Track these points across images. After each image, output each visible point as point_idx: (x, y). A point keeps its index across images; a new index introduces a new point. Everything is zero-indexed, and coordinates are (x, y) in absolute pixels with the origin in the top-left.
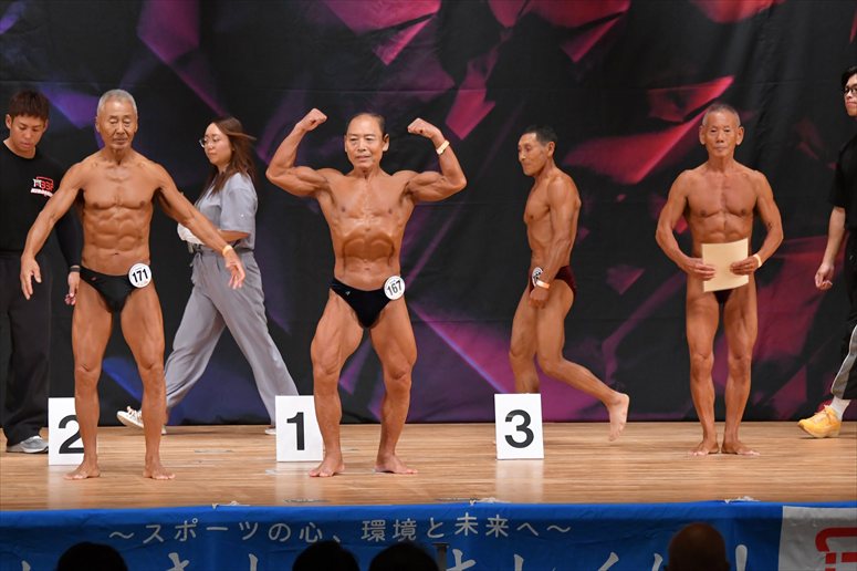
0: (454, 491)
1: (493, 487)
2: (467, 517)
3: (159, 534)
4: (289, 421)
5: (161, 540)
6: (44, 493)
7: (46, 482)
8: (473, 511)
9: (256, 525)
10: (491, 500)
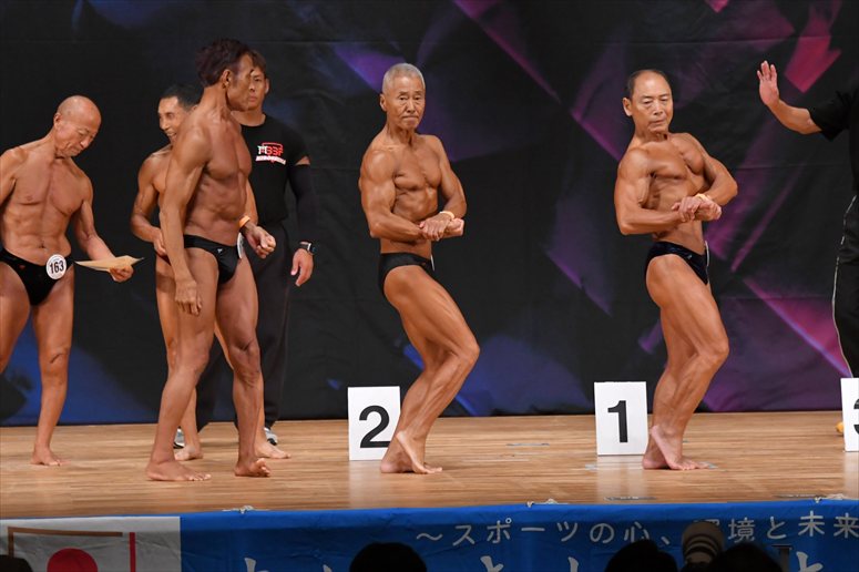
1: (840, 483)
2: (812, 516)
3: (469, 535)
4: (610, 410)
5: (472, 542)
6: (345, 491)
7: (347, 479)
8: (818, 509)
9: (576, 525)
10: (839, 497)
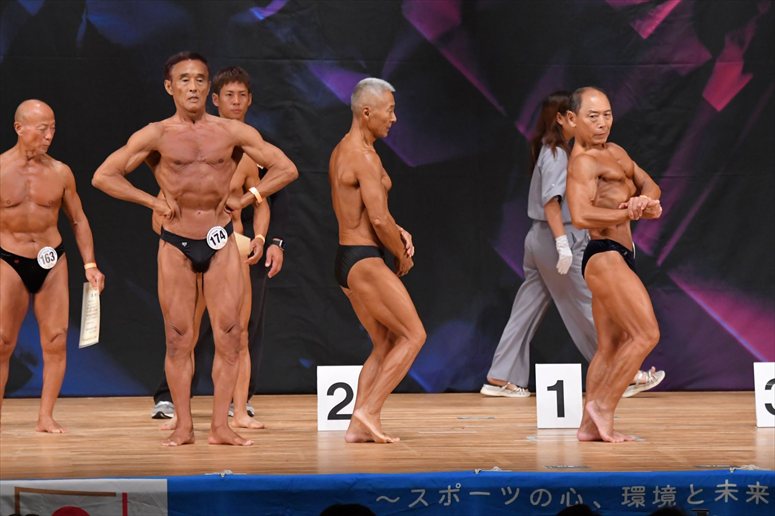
0: (713, 458)
1: (752, 455)
2: (727, 484)
3: (423, 498)
4: (550, 389)
5: (426, 504)
6: (314, 459)
7: (315, 447)
8: (733, 478)
9: (518, 490)
10: (751, 468)
